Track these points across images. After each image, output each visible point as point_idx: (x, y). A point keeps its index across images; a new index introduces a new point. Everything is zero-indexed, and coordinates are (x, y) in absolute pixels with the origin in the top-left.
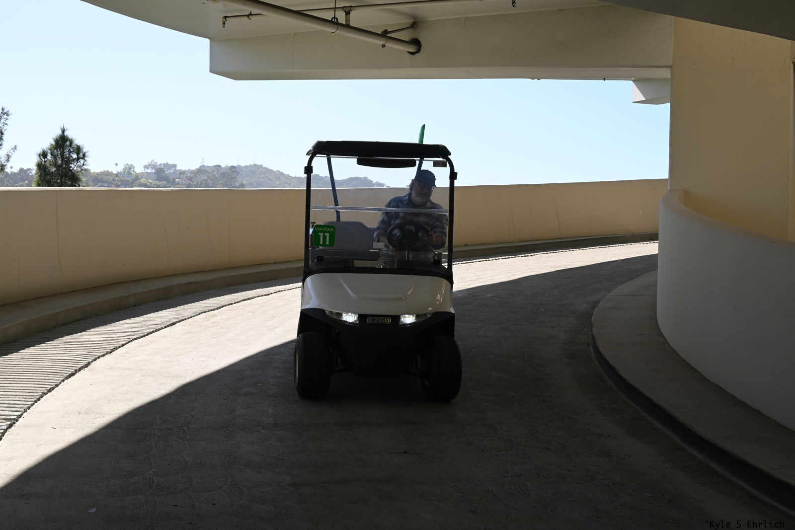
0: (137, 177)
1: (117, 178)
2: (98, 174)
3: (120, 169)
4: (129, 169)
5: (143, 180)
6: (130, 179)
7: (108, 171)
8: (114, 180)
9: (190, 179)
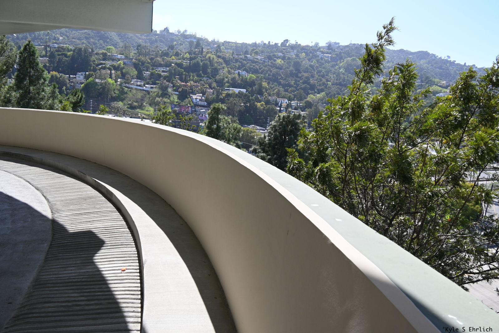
0: (320, 48)
1: (311, 48)
2: (303, 46)
3: (313, 44)
4: (317, 44)
5: (322, 50)
6: (316, 49)
7: (308, 45)
8: (310, 49)
9: (342, 50)
